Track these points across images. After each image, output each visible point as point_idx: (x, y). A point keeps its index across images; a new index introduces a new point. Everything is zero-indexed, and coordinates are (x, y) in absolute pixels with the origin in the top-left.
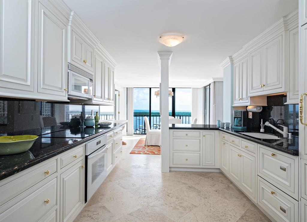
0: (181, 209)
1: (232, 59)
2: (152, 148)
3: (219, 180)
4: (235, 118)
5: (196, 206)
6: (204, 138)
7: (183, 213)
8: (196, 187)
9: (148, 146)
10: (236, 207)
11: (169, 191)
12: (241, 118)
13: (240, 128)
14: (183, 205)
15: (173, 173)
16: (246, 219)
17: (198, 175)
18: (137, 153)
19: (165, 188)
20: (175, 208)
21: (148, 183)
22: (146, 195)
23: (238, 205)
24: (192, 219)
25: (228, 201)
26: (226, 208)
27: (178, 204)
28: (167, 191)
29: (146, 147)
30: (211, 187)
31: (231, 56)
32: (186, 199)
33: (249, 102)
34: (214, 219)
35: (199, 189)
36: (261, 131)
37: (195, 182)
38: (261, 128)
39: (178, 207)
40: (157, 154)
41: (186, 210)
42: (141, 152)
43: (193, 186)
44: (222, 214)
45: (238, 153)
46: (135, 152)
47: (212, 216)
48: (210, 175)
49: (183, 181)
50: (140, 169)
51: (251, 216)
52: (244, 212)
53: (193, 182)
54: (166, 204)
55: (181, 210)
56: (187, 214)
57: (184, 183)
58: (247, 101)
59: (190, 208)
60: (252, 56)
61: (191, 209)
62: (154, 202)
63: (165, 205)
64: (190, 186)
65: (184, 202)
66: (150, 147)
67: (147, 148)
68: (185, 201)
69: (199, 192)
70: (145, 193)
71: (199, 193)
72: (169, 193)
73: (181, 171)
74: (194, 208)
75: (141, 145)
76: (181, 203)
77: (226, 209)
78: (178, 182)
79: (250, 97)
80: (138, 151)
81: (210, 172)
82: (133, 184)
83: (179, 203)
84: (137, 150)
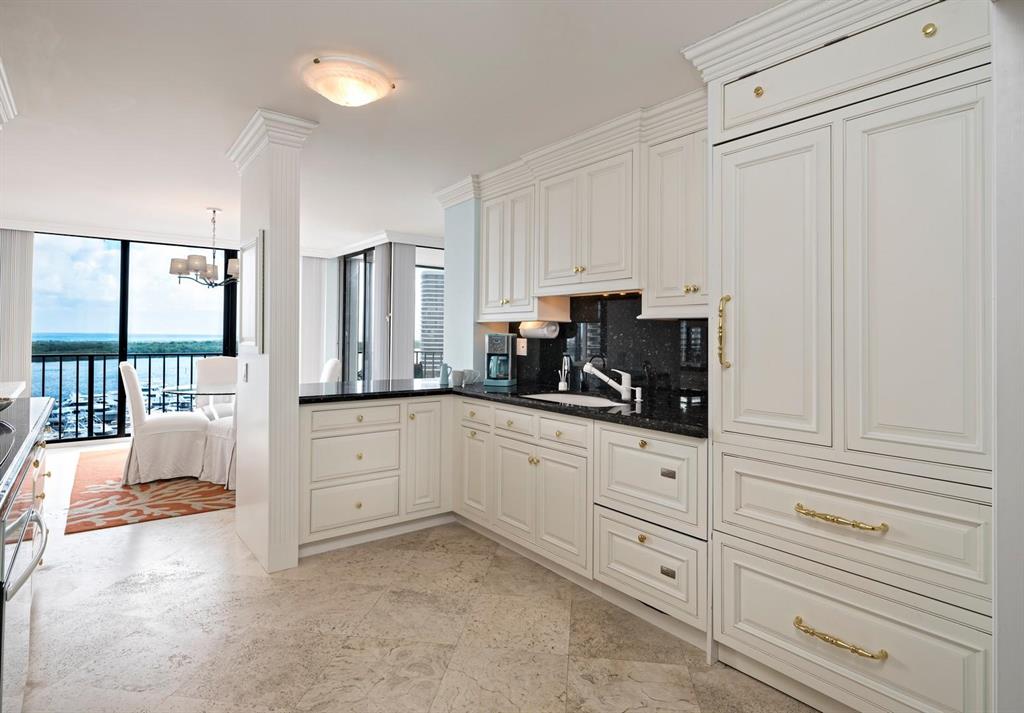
0: (416, 674)
1: (478, 183)
2: (169, 490)
3: (464, 544)
4: (490, 355)
5: (451, 647)
6: (411, 422)
7: (430, 682)
8: (417, 587)
9: (144, 486)
10: (547, 608)
11: (337, 631)
12: (507, 355)
13: (505, 383)
14: (413, 658)
15: (315, 566)
16: (582, 628)
17: (397, 547)
18: (104, 524)
19: (318, 626)
20: (395, 681)
21: (240, 632)
22: (260, 677)
23: (547, 601)
24: (467, 691)
25: (518, 599)
26: (526, 619)
27: (397, 663)
28: (334, 632)
29: (135, 492)
30: (455, 573)
31: (477, 176)
32: (413, 637)
33: (536, 310)
34: (519, 664)
35: (429, 592)
36: (560, 389)
37: (403, 572)
38: (560, 381)
39: (404, 672)
40: (205, 510)
41: (432, 672)
42: (124, 517)
43: (405, 586)
44: (528, 641)
45: (528, 454)
46: (93, 524)
47: (508, 656)
48: (431, 538)
49: (365, 583)
50: (165, 587)
51: (587, 617)
52: (567, 614)
53: (396, 574)
54: (357, 679)
55: (419, 677)
56: (443, 682)
57: (372, 589)
58: (530, 308)
59: (439, 657)
60: (547, 188)
61: (444, 663)
62: (309, 689)
63: (358, 684)
64: (395, 589)
65: (410, 648)
66: (154, 487)
67: (144, 497)
68: (412, 643)
69: (433, 599)
70: (253, 673)
71: (436, 604)
72: (344, 637)
73: (338, 550)
74: (449, 655)
75: (105, 486)
76: (402, 655)
77: (528, 624)
78: (351, 589)
79: (539, 298)
80: (107, 515)
81: (428, 530)
82: (175, 656)
83: (397, 659)
84: (95, 511)
